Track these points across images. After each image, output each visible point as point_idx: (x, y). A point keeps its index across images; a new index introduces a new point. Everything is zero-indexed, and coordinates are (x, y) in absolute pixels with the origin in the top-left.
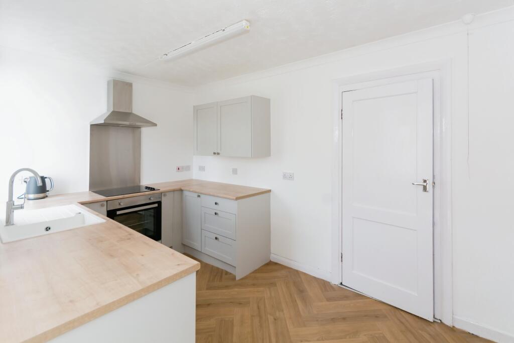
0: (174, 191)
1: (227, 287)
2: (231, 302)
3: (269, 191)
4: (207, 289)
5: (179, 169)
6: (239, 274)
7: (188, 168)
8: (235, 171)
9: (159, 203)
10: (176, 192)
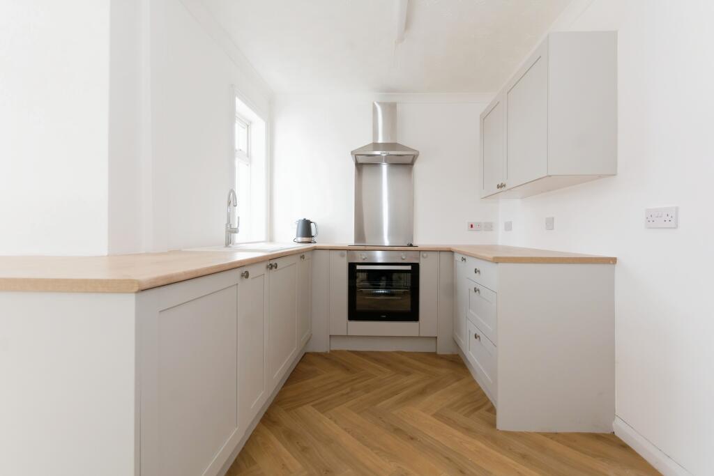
0: (440, 251)
1: (467, 430)
2: (447, 458)
3: (613, 261)
4: (435, 415)
5: (472, 226)
6: (506, 421)
7: (489, 227)
8: (550, 224)
9: (416, 267)
10: (442, 254)
